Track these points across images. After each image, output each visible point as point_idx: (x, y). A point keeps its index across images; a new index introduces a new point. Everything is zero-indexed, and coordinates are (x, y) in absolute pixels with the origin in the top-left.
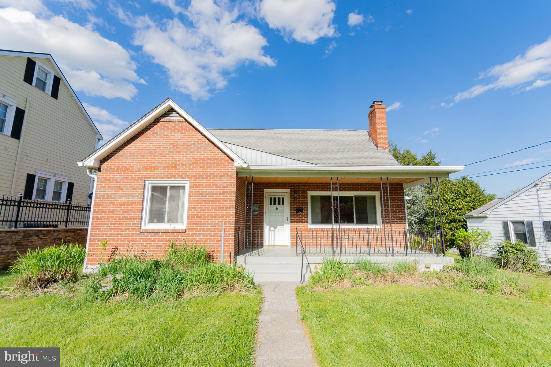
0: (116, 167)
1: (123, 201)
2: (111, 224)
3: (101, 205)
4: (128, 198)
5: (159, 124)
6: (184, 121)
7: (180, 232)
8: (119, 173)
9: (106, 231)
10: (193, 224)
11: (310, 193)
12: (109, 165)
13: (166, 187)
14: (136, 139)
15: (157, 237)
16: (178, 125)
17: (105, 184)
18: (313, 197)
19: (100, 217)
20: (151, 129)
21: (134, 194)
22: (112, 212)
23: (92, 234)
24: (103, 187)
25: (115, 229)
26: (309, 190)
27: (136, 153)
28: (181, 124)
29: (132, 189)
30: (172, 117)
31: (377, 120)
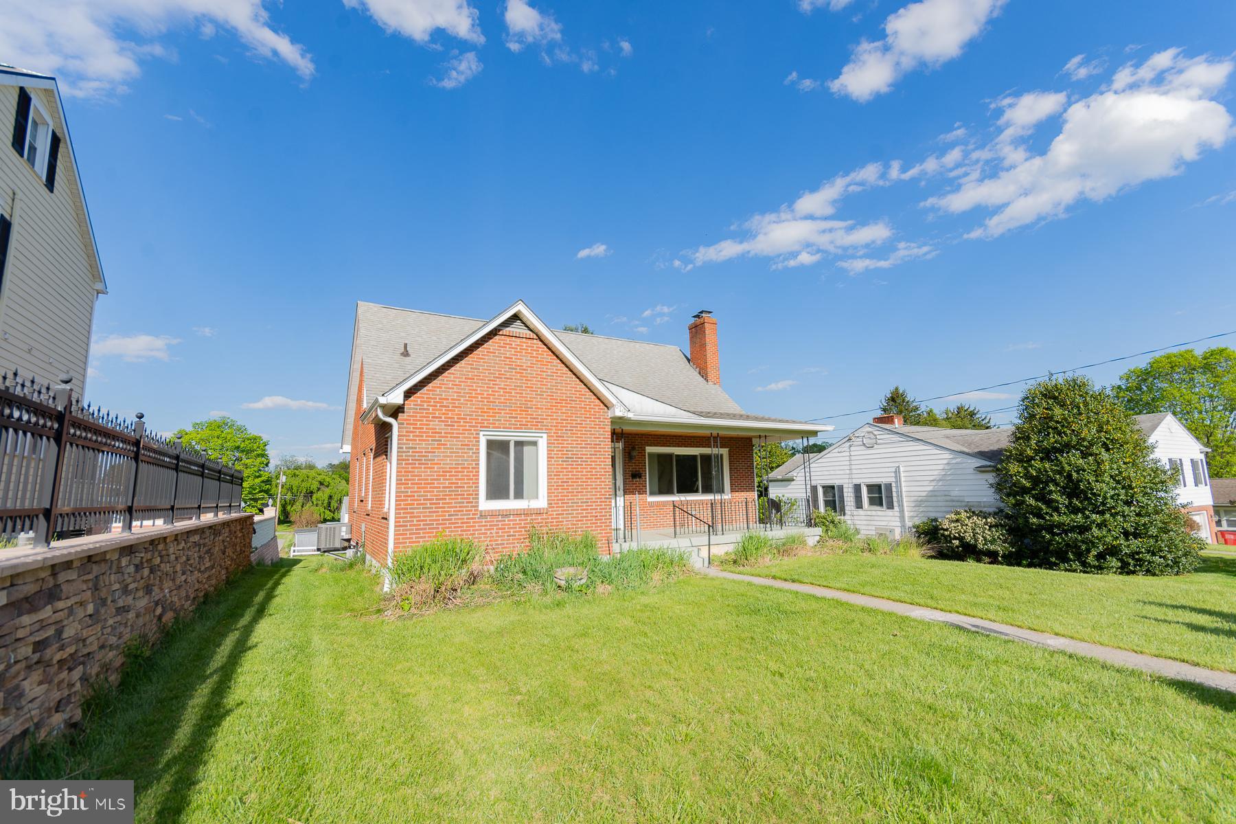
0: (431, 406)
1: (447, 464)
2: (431, 504)
3: (410, 472)
4: (456, 460)
5: (497, 337)
6: (535, 337)
7: (539, 512)
8: (437, 417)
9: (424, 516)
10: (558, 500)
11: (650, 449)
12: (419, 402)
13: (508, 443)
14: (461, 360)
15: (507, 522)
16: (525, 344)
17: (414, 436)
18: (649, 454)
19: (411, 492)
20: (485, 346)
21: (466, 453)
22: (431, 484)
23: (399, 522)
24: (411, 440)
25: (438, 512)
26: (648, 445)
27: (463, 384)
28: (530, 341)
29: (462, 445)
30: (516, 328)
31: (707, 340)
